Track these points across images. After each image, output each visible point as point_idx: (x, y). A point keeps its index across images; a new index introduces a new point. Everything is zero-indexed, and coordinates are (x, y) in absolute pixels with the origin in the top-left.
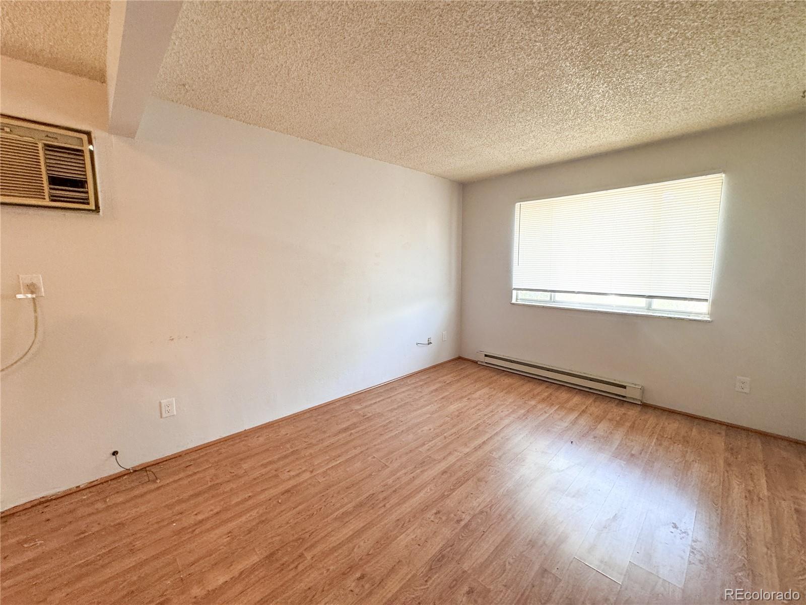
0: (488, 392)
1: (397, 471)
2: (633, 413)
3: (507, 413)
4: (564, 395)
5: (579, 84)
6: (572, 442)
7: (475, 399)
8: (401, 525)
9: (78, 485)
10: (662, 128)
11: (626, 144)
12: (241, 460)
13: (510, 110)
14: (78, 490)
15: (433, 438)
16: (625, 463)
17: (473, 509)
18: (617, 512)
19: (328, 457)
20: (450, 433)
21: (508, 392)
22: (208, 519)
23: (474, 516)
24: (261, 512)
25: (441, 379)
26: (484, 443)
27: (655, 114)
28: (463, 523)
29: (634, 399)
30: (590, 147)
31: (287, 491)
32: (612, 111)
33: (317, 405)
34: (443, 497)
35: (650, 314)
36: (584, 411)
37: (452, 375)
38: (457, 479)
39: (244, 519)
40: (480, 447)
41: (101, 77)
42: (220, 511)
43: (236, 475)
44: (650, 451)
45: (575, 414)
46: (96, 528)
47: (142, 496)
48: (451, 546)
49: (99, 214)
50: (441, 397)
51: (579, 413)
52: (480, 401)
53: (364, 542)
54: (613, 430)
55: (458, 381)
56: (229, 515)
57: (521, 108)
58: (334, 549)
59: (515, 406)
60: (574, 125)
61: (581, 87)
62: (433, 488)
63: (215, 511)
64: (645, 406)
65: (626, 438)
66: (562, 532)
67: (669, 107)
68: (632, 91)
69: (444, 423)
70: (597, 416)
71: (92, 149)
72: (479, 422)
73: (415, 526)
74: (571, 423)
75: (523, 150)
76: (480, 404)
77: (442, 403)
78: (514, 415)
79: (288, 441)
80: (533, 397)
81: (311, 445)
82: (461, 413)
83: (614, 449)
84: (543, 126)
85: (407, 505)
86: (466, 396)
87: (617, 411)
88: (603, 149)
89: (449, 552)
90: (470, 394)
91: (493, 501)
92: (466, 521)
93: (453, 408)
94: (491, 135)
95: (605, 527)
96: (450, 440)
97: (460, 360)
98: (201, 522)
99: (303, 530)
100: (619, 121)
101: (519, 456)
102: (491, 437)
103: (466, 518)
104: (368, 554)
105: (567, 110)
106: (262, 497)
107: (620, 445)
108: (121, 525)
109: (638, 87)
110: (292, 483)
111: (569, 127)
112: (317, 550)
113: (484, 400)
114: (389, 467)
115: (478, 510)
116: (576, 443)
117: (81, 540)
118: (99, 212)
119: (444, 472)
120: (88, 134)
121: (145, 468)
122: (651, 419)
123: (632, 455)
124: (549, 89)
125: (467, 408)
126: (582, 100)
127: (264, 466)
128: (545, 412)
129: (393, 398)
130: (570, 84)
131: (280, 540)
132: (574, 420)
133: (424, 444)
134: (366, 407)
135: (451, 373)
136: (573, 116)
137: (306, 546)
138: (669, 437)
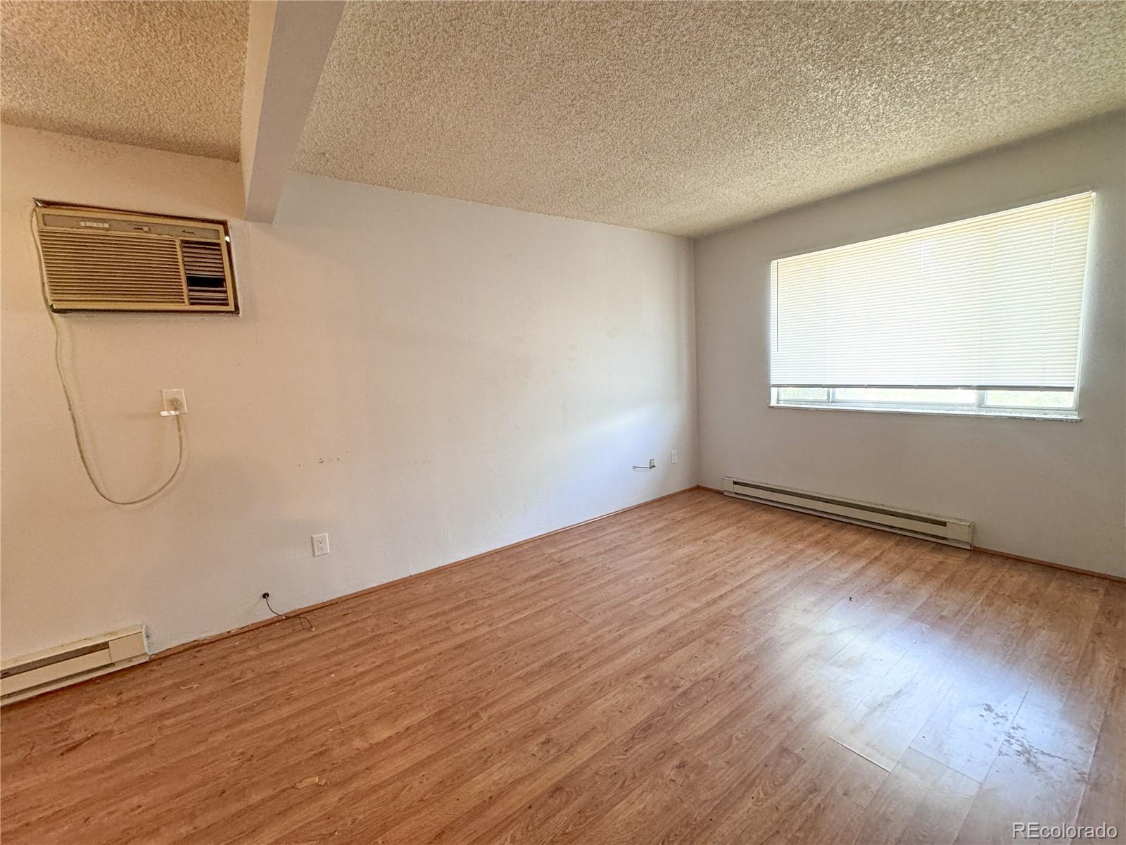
0: (734, 533)
1: (600, 627)
2: (954, 561)
3: (760, 559)
4: (849, 537)
5: (833, 91)
6: (851, 598)
7: (714, 541)
8: (600, 689)
9: (229, 630)
10: (984, 132)
11: (932, 161)
12: (406, 609)
13: (741, 134)
14: (229, 636)
15: (650, 590)
16: (929, 627)
17: (696, 675)
18: (903, 688)
19: (511, 610)
20: (673, 584)
21: (765, 533)
22: (369, 671)
23: (696, 683)
24: (430, 667)
25: (669, 516)
26: (721, 597)
27: (967, 114)
28: (680, 691)
29: (959, 542)
30: (876, 171)
31: (460, 646)
32: (896, 118)
33: (499, 547)
34: (657, 659)
35: (981, 413)
36: (876, 559)
37: (685, 510)
38: (678, 640)
39: (410, 673)
40: (714, 601)
41: (233, 156)
42: (383, 664)
43: (399, 626)
44: (971, 613)
45: (862, 563)
46: (249, 675)
47: (296, 644)
48: (662, 715)
49: (238, 316)
50: (665, 538)
51: (868, 561)
52: (720, 544)
53: (552, 705)
54: (918, 583)
55: (693, 517)
56: (393, 668)
57: (756, 130)
58: (515, 711)
59: (772, 550)
60: (842, 143)
61: (838, 93)
62: (644, 649)
63: (377, 663)
64: (977, 552)
65: (937, 594)
66: (816, 708)
67: (986, 103)
68: (918, 88)
69: (668, 572)
70: (897, 566)
71: (229, 241)
72: (717, 570)
73: (616, 692)
74: (854, 573)
75: (773, 186)
76: (722, 547)
77: (667, 546)
78: (768, 563)
79: (462, 590)
80: (802, 538)
81: (490, 595)
82: (693, 558)
83: (914, 609)
84: (795, 150)
85: (609, 666)
86: (701, 538)
87: (929, 559)
88: (897, 171)
89: (658, 722)
90: (709, 534)
91: (724, 667)
92: (684, 688)
93: (681, 552)
94: (721, 171)
95: (881, 705)
96: (673, 593)
97: (698, 489)
98: (362, 674)
99: (478, 688)
100: (912, 131)
101: (770, 614)
102: (732, 590)
103: (686, 685)
104: (555, 718)
105: (826, 125)
106: (433, 651)
107: (926, 603)
108: (276, 673)
109: (927, 82)
110: (465, 638)
111: (835, 146)
112: (494, 711)
113: (727, 543)
114: (588, 623)
115: (702, 676)
116: (857, 601)
117: (236, 686)
118: (239, 313)
119: (662, 631)
120: (224, 223)
121: (299, 615)
122: (983, 570)
123: (941, 617)
124: (790, 102)
125: (701, 553)
126: (844, 109)
127: (435, 616)
128: (817, 559)
129: (599, 540)
130: (820, 92)
131: (452, 697)
132: (859, 570)
133: (637, 597)
134: (563, 550)
135: (684, 508)
136: (837, 132)
137: (481, 706)
138: (1007, 594)
